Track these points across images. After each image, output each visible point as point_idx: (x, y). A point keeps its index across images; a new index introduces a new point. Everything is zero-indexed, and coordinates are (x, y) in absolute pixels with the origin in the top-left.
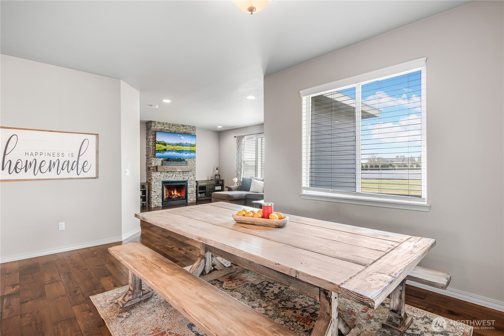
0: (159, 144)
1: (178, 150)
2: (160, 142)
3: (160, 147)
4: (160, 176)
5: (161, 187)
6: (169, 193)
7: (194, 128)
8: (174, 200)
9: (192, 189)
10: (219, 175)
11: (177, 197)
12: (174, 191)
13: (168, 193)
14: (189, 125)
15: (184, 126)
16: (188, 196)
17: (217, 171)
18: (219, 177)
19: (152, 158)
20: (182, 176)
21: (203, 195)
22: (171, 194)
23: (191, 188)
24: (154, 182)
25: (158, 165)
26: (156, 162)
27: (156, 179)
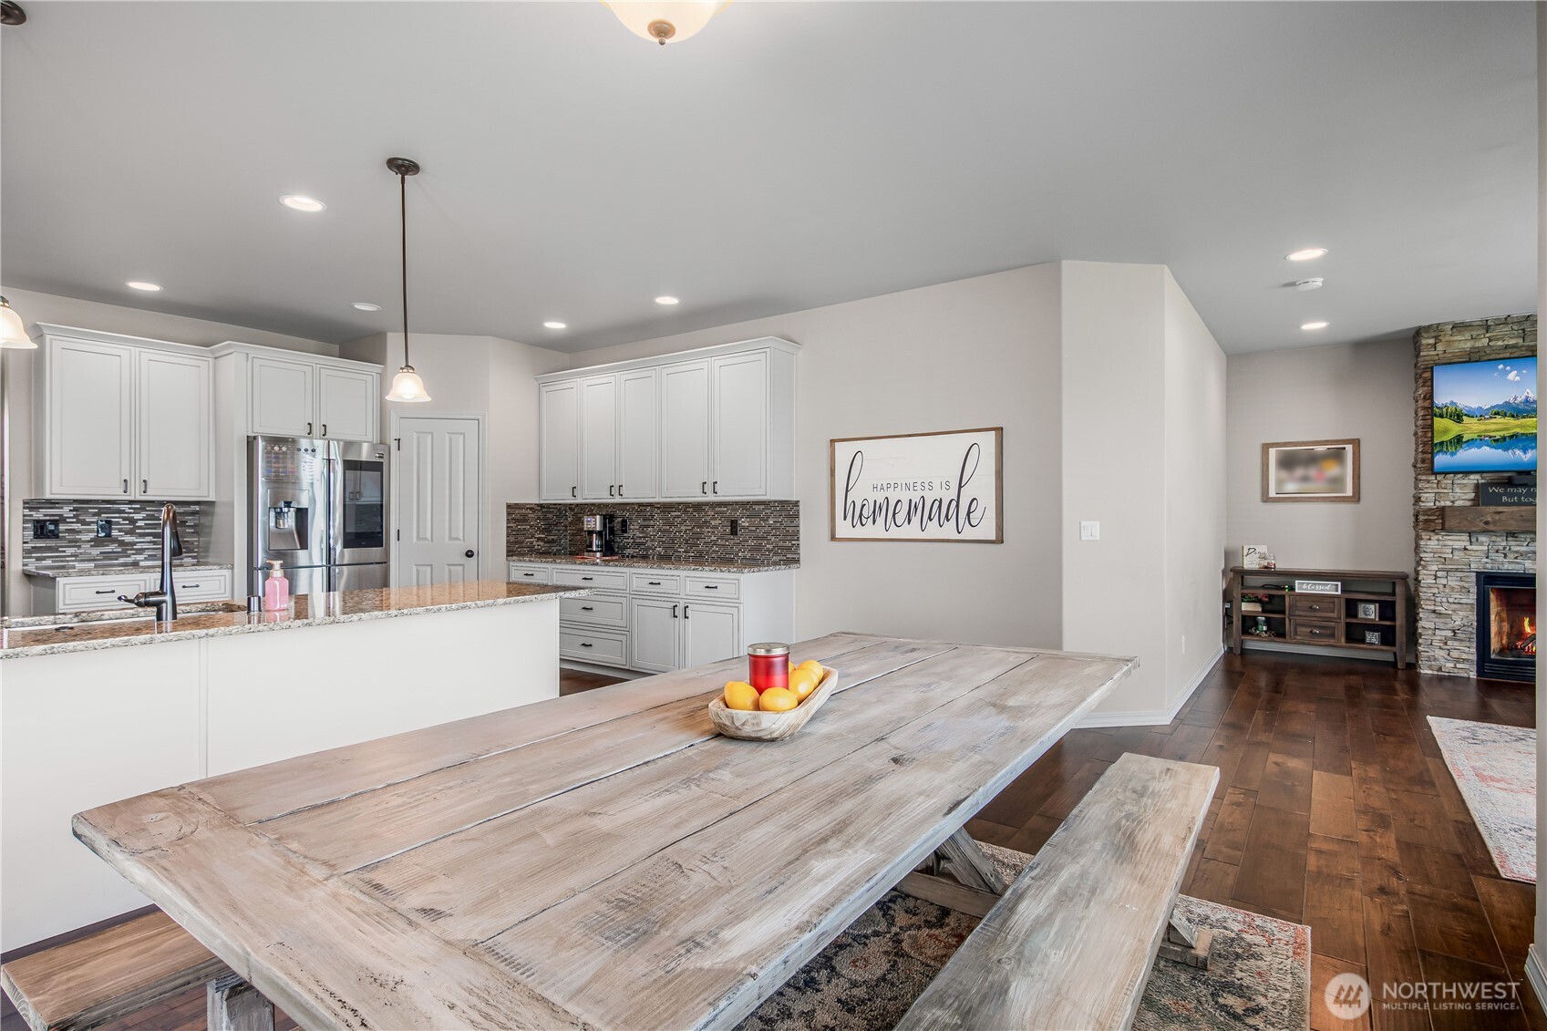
0: (1452, 416)
4: (1465, 549)
5: (1471, 599)
6: (1512, 627)
19: (1424, 478)
24: (1434, 573)
25: (1453, 502)
26: (1446, 491)
27: (1444, 564)
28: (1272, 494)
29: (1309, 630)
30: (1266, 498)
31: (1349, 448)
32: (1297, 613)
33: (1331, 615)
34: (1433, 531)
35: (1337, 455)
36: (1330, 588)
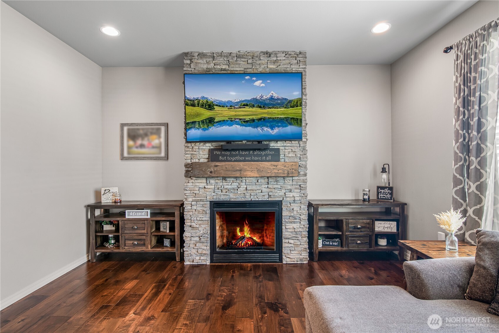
0: (193, 105)
1: (247, 118)
2: (196, 102)
3: (198, 115)
4: (205, 188)
5: (207, 217)
6: (229, 233)
7: (300, 56)
8: (241, 251)
9: (295, 225)
10: (391, 189)
11: (251, 245)
12: (244, 227)
13: (226, 233)
14: (286, 50)
15: (268, 54)
16: (284, 245)
17: (384, 176)
18: (391, 194)
20: (264, 190)
21: (336, 244)
22: (234, 236)
23: (291, 222)
24: (190, 203)
25: (199, 160)
26: (195, 153)
27: (195, 197)
28: (126, 155)
29: (131, 242)
30: (123, 158)
31: (163, 129)
32: (126, 232)
33: (143, 231)
34: (190, 177)
35: (157, 132)
36: (145, 214)
